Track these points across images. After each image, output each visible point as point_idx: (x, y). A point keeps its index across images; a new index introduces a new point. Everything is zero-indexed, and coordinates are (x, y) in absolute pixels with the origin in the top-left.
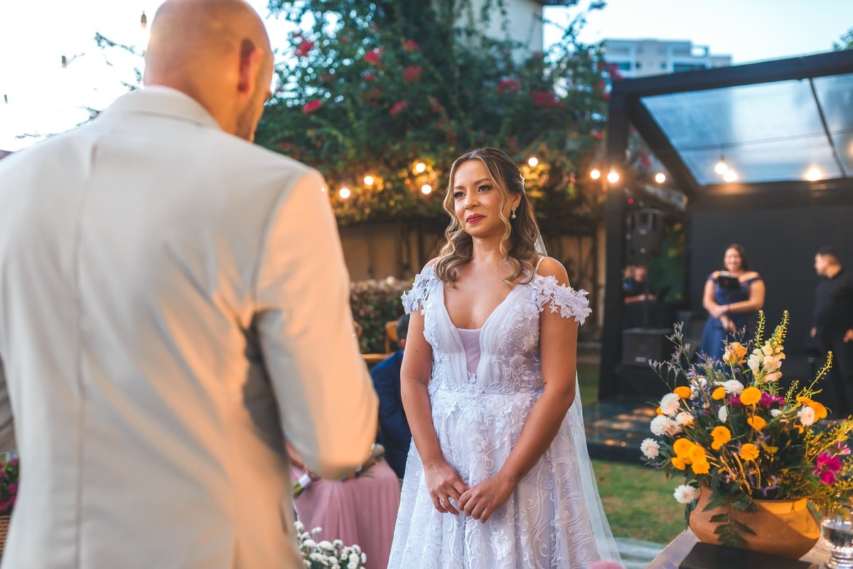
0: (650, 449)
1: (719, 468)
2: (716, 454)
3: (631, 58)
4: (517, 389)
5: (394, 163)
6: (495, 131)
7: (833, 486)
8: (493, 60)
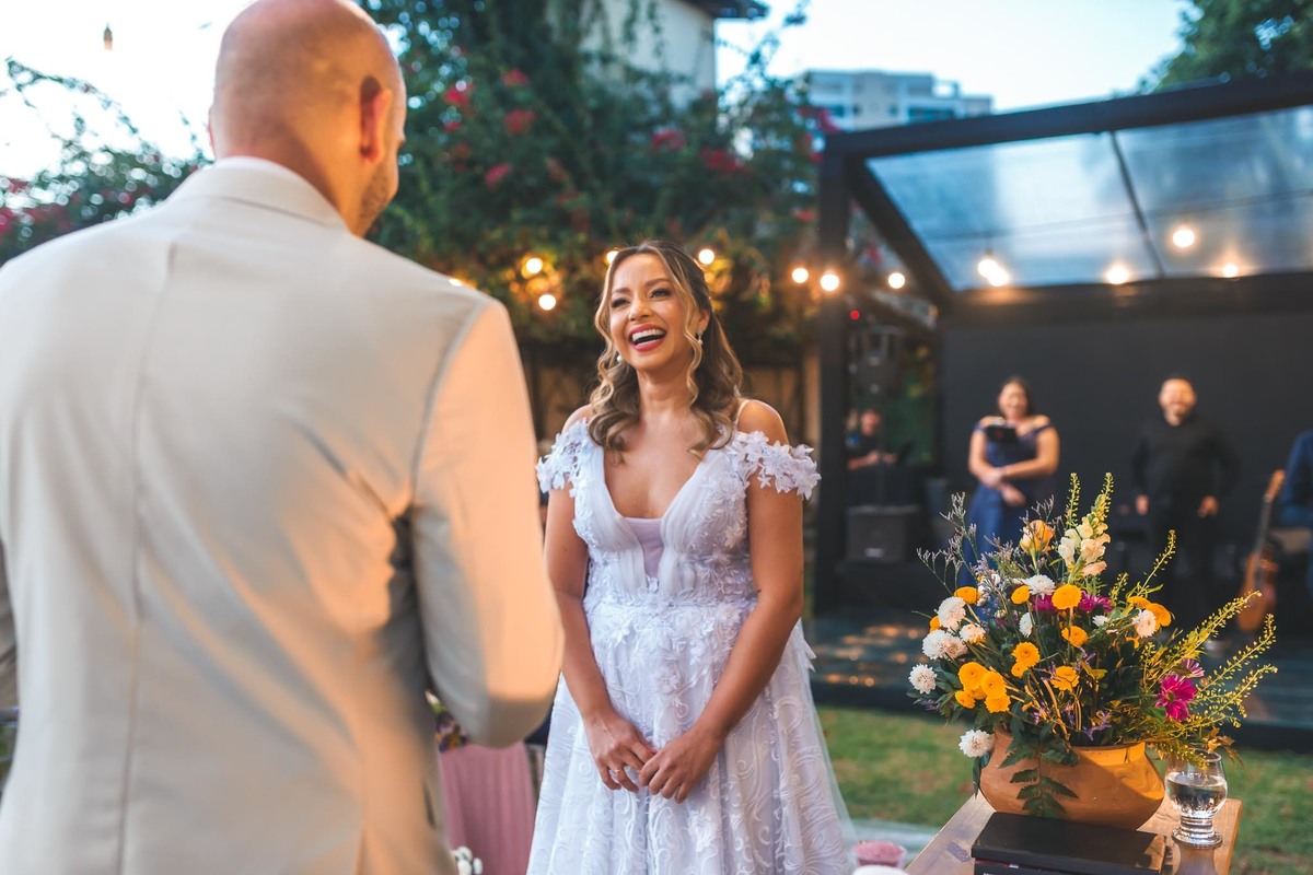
0: (923, 680)
1: (1022, 704)
2: (1017, 683)
3: (846, 99)
4: (720, 598)
5: (492, 259)
6: (648, 209)
7: (1184, 722)
8: (641, 102)
